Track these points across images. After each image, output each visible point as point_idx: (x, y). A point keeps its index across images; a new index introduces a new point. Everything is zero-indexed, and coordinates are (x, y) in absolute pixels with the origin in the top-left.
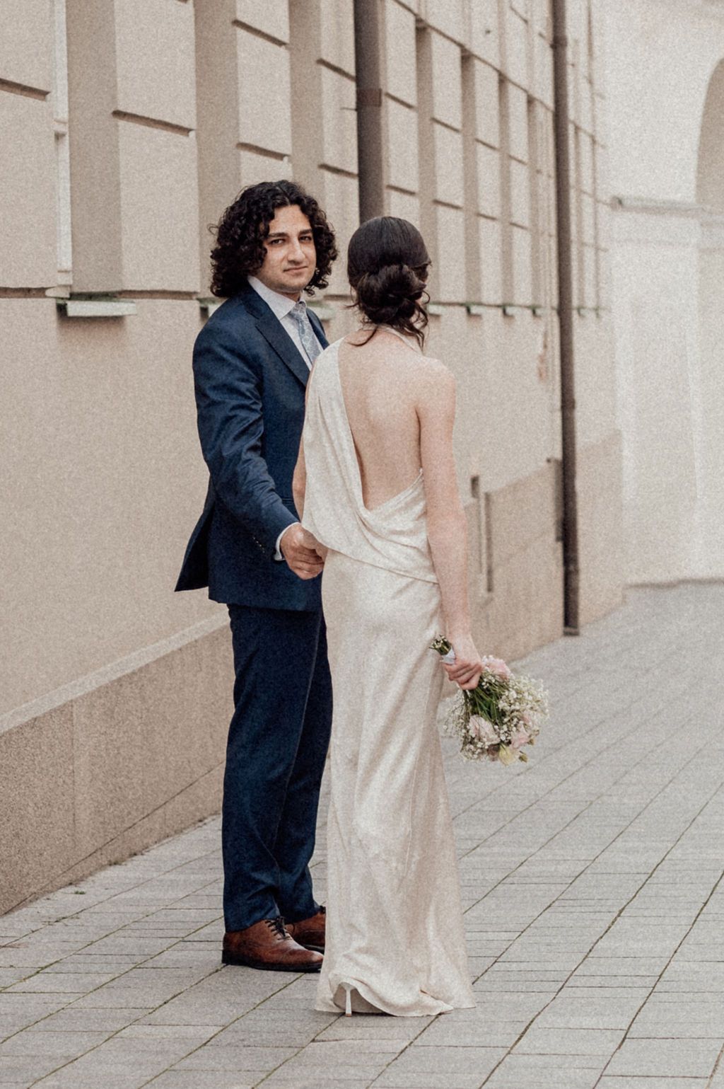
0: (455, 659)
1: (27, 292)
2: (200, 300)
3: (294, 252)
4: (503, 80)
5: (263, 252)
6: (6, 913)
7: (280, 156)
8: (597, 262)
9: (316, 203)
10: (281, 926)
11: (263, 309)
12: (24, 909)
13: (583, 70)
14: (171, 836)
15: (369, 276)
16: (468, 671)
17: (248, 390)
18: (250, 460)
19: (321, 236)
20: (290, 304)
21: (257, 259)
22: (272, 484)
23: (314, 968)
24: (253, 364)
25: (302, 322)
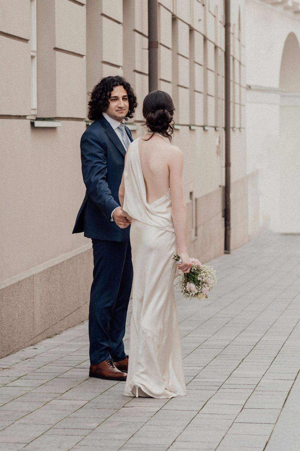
0: (182, 262)
1: (19, 117)
2: (86, 122)
3: (120, 104)
4: (205, 39)
5: (108, 103)
6: (6, 356)
7: (118, 67)
8: (240, 110)
9: (129, 85)
10: (112, 363)
11: (107, 125)
12: (14, 354)
13: (236, 35)
14: (71, 327)
15: (152, 113)
16: (187, 267)
17: (101, 156)
18: (102, 183)
19: (131, 98)
20: (118, 124)
21: (105, 106)
22: (110, 192)
23: (124, 379)
24: (103, 146)
25: (123, 131)
